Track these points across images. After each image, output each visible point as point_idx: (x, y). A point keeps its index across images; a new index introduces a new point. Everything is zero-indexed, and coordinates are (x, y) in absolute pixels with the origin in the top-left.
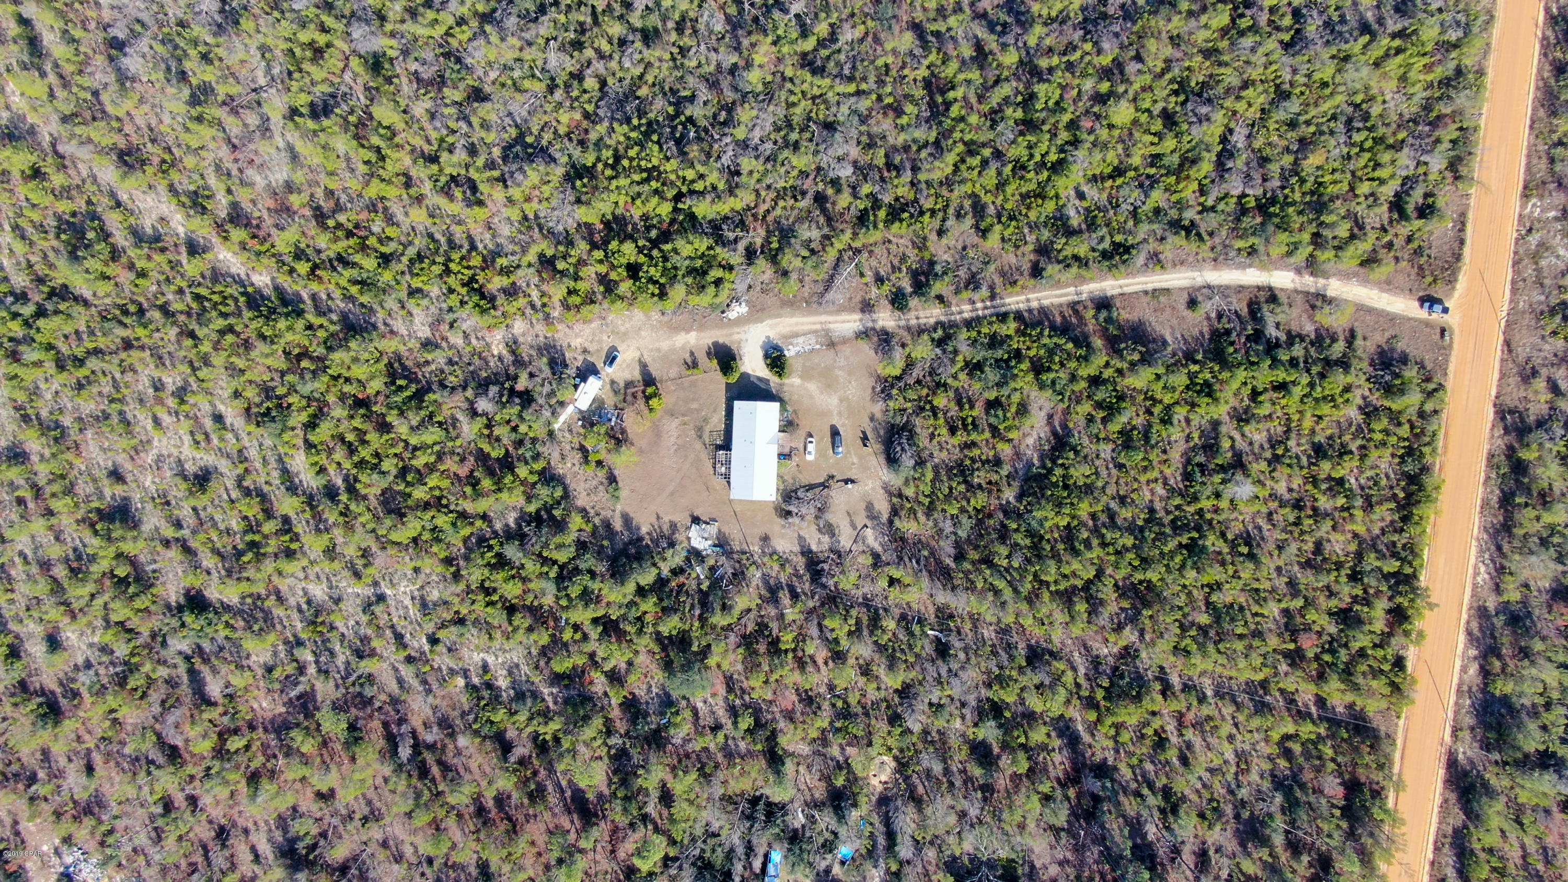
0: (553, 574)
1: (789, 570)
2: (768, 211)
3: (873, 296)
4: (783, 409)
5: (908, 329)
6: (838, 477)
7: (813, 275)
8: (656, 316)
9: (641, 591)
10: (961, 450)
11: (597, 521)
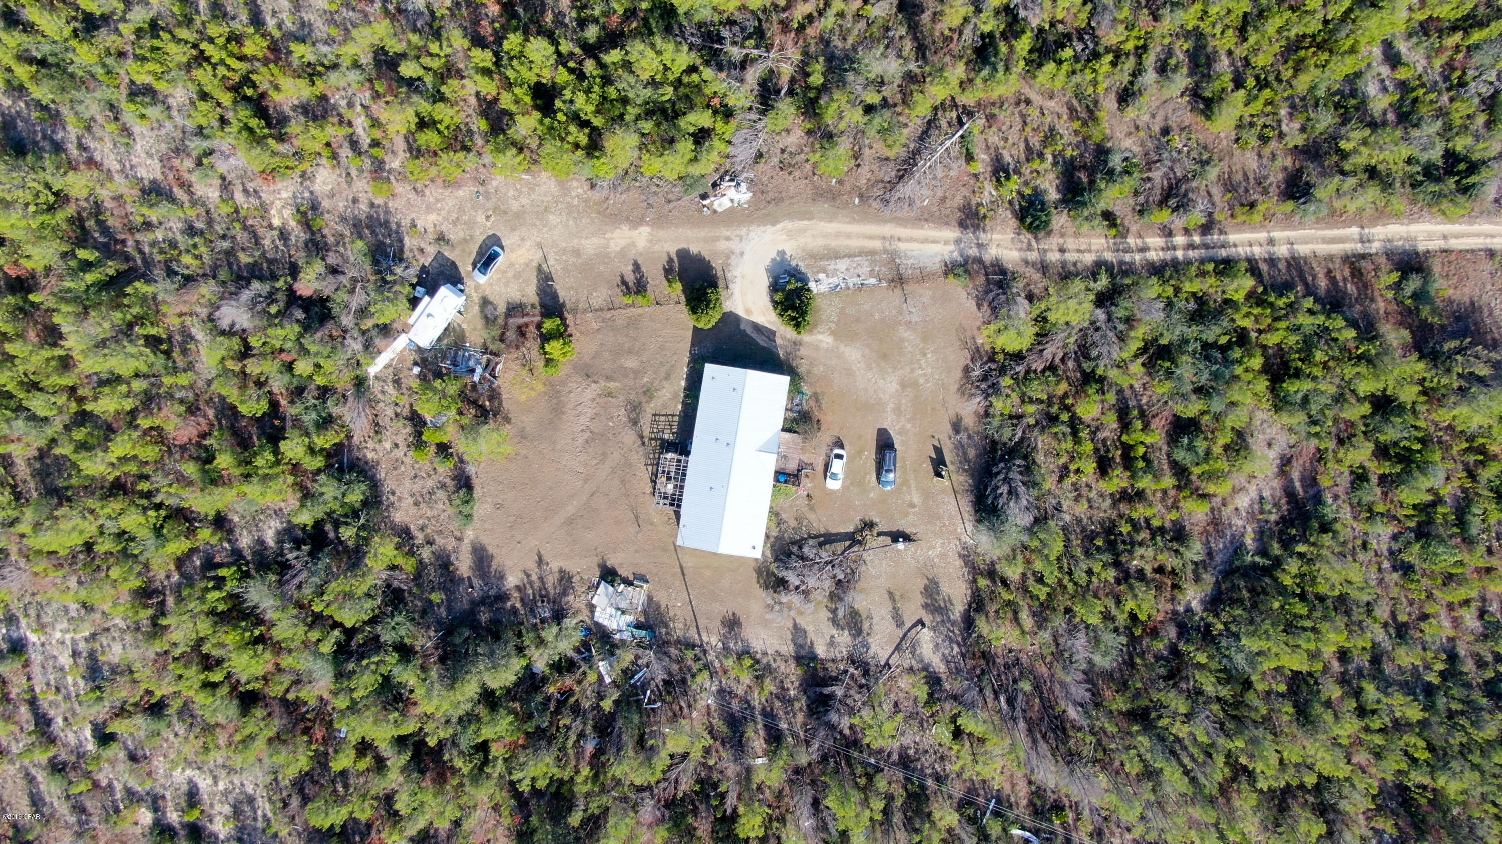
0: (327, 648)
1: (770, 686)
2: (809, 18)
3: (986, 199)
4: (795, 389)
5: (1044, 268)
6: (882, 527)
7: (880, 148)
8: (579, 188)
9: (488, 698)
10: (1115, 504)
11: (426, 554)
